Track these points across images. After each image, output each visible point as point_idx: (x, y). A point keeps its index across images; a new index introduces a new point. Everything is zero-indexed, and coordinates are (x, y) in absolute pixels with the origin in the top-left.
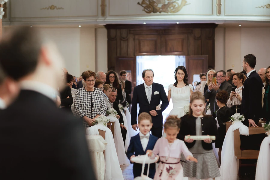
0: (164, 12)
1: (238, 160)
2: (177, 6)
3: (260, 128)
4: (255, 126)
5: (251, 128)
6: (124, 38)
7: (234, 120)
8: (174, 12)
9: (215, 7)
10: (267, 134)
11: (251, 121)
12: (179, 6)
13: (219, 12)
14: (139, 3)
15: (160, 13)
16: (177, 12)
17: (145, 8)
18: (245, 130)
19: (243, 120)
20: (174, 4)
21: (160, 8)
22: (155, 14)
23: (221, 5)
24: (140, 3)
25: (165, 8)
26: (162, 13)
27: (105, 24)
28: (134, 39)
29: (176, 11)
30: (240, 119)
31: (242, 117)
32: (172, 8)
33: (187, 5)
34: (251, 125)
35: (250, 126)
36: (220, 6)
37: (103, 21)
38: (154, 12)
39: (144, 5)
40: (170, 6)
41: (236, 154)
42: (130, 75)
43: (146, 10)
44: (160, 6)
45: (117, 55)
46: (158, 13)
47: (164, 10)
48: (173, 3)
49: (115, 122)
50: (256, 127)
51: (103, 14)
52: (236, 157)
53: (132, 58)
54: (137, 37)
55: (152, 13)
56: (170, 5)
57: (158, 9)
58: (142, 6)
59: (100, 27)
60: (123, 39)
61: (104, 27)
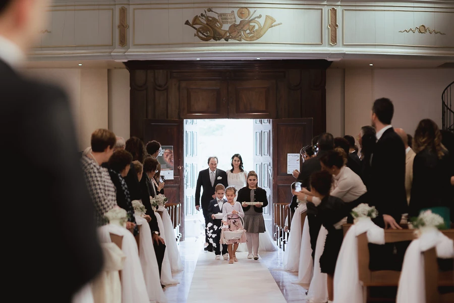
0: (234, 38)
1: (365, 288)
2: (257, 27)
3: (405, 231)
4: (396, 227)
5: (389, 231)
6: (160, 86)
7: (357, 216)
8: (252, 38)
9: (327, 31)
10: (416, 235)
11: (388, 218)
12: (261, 29)
13: (334, 40)
14: (187, 23)
15: (227, 40)
16: (258, 38)
17: (198, 30)
18: (377, 235)
19: (374, 215)
20: (252, 24)
21: (226, 32)
22: (218, 42)
23: (337, 26)
24: (191, 22)
25: (236, 32)
26: (230, 41)
27: (126, 61)
28: (179, 88)
29: (255, 36)
30: (369, 215)
31: (372, 211)
32: (248, 31)
33: (274, 26)
34: (389, 226)
35: (386, 227)
36: (336, 29)
37: (122, 55)
38: (215, 39)
39: (197, 26)
40: (245, 29)
41: (361, 277)
42: (171, 153)
43: (201, 35)
44: (226, 27)
45: (147, 117)
46: (223, 41)
47: (234, 35)
48: (250, 21)
49: (141, 225)
50: (398, 228)
51: (123, 41)
52: (362, 283)
53: (175, 122)
54: (184, 84)
55: (212, 41)
56: (244, 26)
57: (223, 33)
58: (194, 28)
59: (117, 66)
60: (159, 88)
61: (124, 66)
